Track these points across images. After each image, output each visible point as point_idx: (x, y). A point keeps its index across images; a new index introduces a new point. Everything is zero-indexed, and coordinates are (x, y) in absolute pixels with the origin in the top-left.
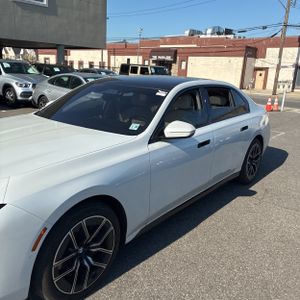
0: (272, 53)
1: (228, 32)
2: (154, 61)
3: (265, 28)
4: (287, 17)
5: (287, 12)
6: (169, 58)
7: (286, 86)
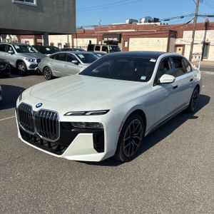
0: (187, 35)
1: (156, 20)
2: (105, 42)
3: (182, 17)
4: (197, 10)
5: (197, 6)
6: (116, 39)
7: (197, 57)
